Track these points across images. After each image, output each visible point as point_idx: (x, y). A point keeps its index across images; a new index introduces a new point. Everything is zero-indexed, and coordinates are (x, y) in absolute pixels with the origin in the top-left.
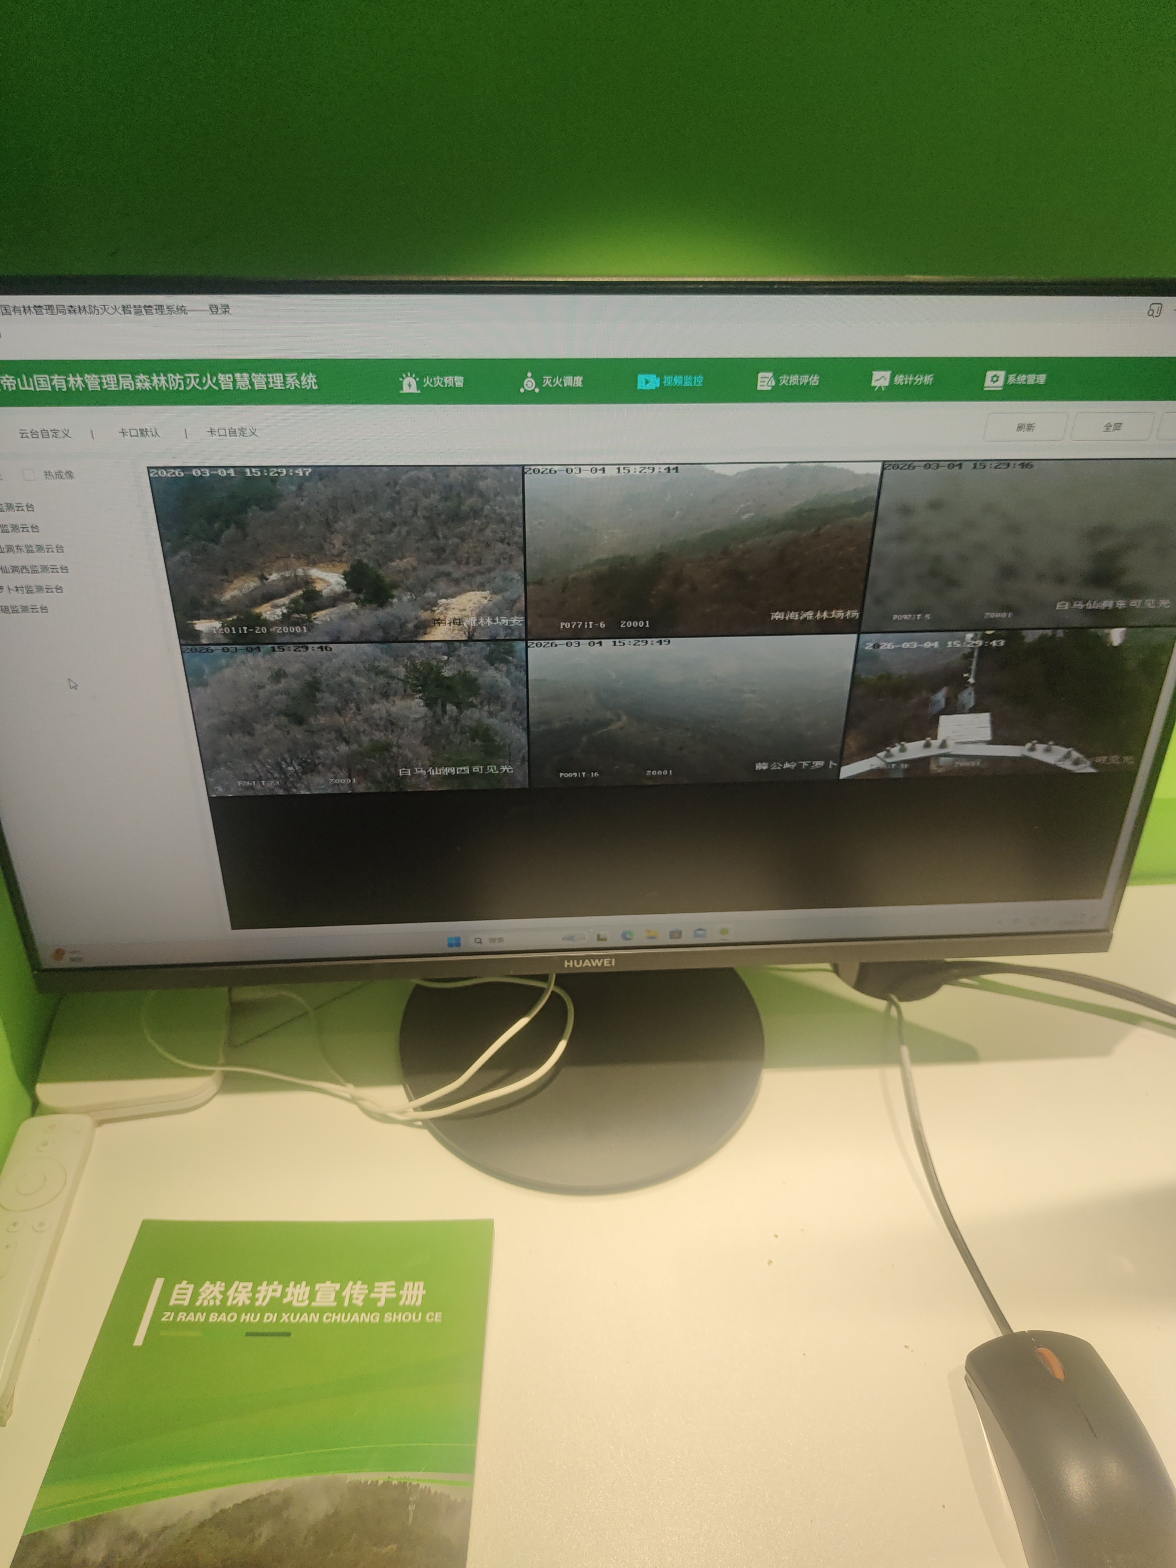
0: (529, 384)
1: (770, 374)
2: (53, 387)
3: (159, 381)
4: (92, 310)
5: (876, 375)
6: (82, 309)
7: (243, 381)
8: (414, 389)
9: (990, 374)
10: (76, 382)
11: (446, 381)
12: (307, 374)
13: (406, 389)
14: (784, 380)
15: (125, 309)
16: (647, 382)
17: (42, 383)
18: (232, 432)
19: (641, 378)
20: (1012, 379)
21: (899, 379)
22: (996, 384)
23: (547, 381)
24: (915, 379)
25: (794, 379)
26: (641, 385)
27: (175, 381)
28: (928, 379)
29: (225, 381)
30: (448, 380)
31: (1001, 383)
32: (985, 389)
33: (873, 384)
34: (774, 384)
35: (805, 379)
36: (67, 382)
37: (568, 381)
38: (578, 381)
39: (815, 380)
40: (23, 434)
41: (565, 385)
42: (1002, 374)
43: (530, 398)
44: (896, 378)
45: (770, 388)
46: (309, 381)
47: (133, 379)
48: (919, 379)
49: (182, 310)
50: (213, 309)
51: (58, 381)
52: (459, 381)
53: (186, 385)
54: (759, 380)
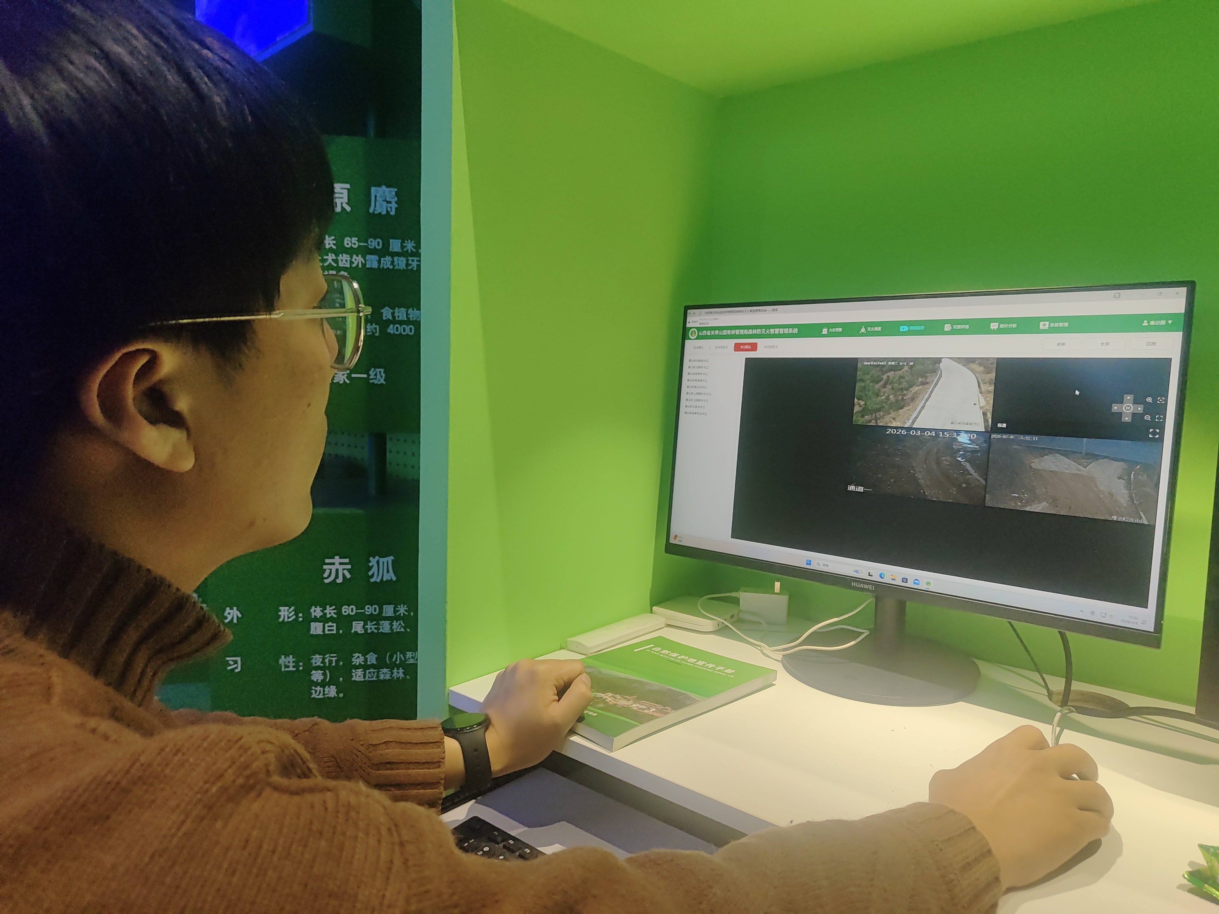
0: (863, 330)
1: (950, 325)
2: (727, 334)
3: (755, 331)
4: (742, 311)
5: (992, 324)
6: (740, 311)
7: (777, 331)
8: (826, 333)
9: (1041, 323)
10: (733, 332)
11: (836, 330)
12: (795, 328)
13: (823, 333)
14: (955, 327)
15: (751, 311)
16: (903, 329)
17: (725, 332)
18: (771, 347)
19: (901, 327)
20: (1052, 325)
21: (1002, 326)
22: (1045, 327)
23: (869, 329)
24: (1009, 325)
25: (959, 327)
26: (901, 330)
27: (758, 331)
28: (1014, 326)
29: (772, 331)
30: (837, 329)
31: (1047, 326)
32: (1040, 329)
33: (991, 328)
34: (951, 328)
35: (963, 326)
36: (731, 332)
37: (876, 329)
38: (880, 329)
39: (967, 327)
40: (716, 347)
41: (875, 330)
42: (1047, 323)
43: (863, 335)
44: (1001, 326)
45: (949, 330)
46: (796, 331)
47: (748, 331)
48: (1010, 326)
49: (765, 311)
50: (773, 310)
51: (729, 332)
52: (840, 330)
53: (761, 332)
54: (945, 327)
